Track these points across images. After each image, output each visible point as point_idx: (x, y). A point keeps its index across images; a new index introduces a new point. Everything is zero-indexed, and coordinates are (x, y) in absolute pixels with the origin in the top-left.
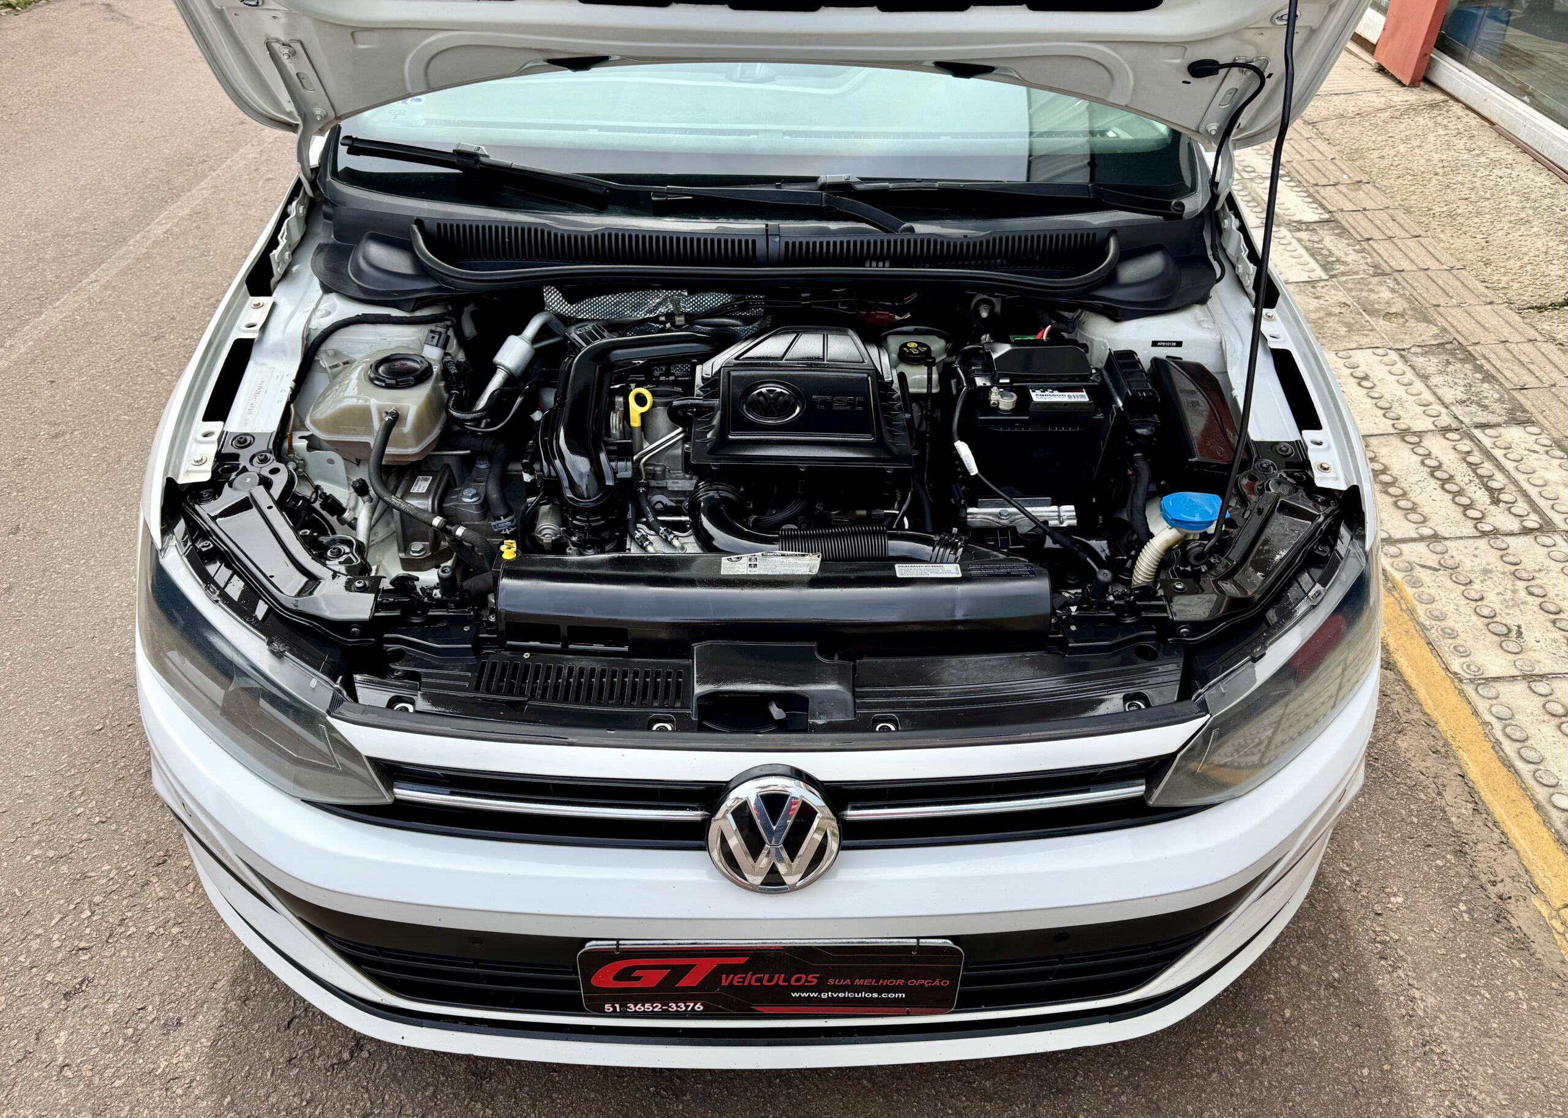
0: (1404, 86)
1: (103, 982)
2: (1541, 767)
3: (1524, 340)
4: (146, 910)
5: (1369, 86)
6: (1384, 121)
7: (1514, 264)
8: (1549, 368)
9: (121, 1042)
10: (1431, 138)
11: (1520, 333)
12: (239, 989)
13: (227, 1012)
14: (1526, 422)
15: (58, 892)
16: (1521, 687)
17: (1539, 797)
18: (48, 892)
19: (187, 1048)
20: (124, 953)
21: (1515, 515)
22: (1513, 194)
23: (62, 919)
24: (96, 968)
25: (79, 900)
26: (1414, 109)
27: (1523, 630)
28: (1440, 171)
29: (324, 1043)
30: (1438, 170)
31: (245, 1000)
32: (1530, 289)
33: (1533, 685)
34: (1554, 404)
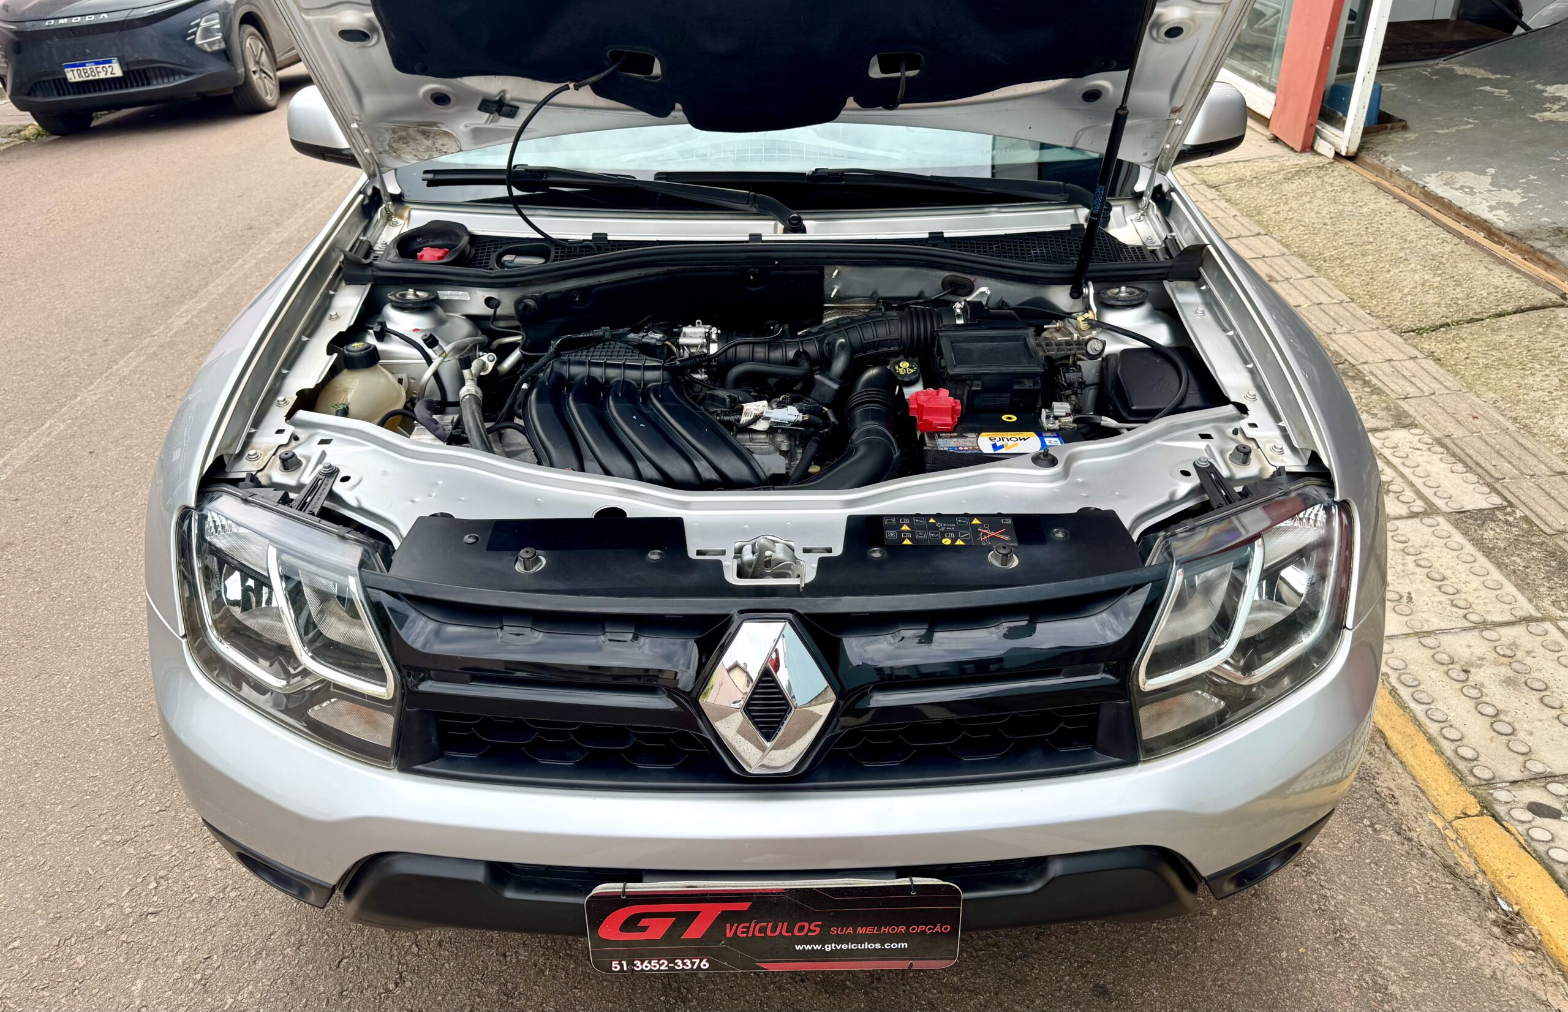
0: (1296, 152)
1: (171, 939)
2: (1432, 707)
3: (1406, 357)
4: (206, 880)
5: (1265, 154)
6: (1278, 182)
7: (1397, 296)
8: (1428, 380)
9: (191, 985)
10: (1319, 194)
11: (1402, 352)
12: (293, 938)
13: (284, 957)
14: (1413, 425)
15: (126, 868)
16: (1413, 641)
17: (1431, 731)
18: (117, 869)
19: (250, 987)
20: (189, 915)
21: (1403, 502)
22: (1392, 237)
23: (131, 890)
24: (165, 928)
25: (145, 875)
26: (1303, 171)
27: (1413, 595)
28: (1329, 222)
29: (371, 977)
30: (1327, 221)
31: (300, 945)
32: (1410, 316)
33: (1422, 640)
34: (1434, 409)
